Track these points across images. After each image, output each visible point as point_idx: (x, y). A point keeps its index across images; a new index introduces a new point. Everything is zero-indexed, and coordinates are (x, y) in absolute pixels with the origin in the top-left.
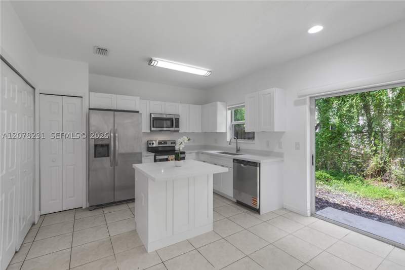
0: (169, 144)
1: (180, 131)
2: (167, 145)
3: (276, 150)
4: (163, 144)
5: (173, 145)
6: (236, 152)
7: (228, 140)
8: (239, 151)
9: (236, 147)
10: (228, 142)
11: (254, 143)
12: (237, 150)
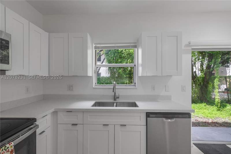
6: (115, 100)
7: (94, 87)
8: (119, 98)
9: (114, 94)
10: (94, 88)
11: (136, 89)
12: (116, 97)
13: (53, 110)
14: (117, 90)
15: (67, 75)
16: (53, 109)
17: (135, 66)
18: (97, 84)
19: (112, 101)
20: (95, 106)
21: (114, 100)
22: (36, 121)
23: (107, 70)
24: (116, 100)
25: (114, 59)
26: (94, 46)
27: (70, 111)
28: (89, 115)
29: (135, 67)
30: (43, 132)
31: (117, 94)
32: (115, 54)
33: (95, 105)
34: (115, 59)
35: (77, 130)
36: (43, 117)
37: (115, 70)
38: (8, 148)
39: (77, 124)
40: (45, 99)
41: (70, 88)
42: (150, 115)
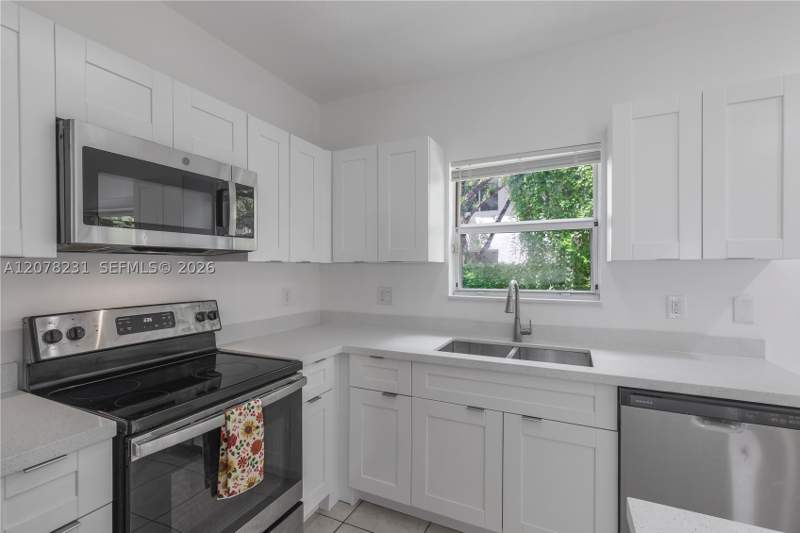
0: (186, 325)
1: (251, 257)
2: (178, 331)
3: (722, 327)
4: (150, 327)
5: (207, 326)
6: (516, 338)
7: (450, 294)
8: (529, 334)
9: (513, 321)
10: (451, 299)
11: (599, 305)
12: (519, 331)
13: (337, 349)
14: (522, 308)
15: (376, 260)
16: (340, 347)
17: (596, 224)
18: (460, 287)
19: (506, 341)
20: (453, 351)
21: (512, 338)
22: (301, 368)
23: (517, 240)
24: (520, 341)
25: (540, 201)
26: (451, 169)
27: (378, 357)
28: (430, 374)
29: (595, 229)
30: (317, 398)
31: (524, 321)
32: (544, 182)
33: (451, 347)
34: (548, 200)
35: (396, 411)
36: (317, 362)
37: (545, 239)
38: (253, 407)
39: (395, 395)
40: (325, 322)
41: (385, 295)
42: (632, 396)
